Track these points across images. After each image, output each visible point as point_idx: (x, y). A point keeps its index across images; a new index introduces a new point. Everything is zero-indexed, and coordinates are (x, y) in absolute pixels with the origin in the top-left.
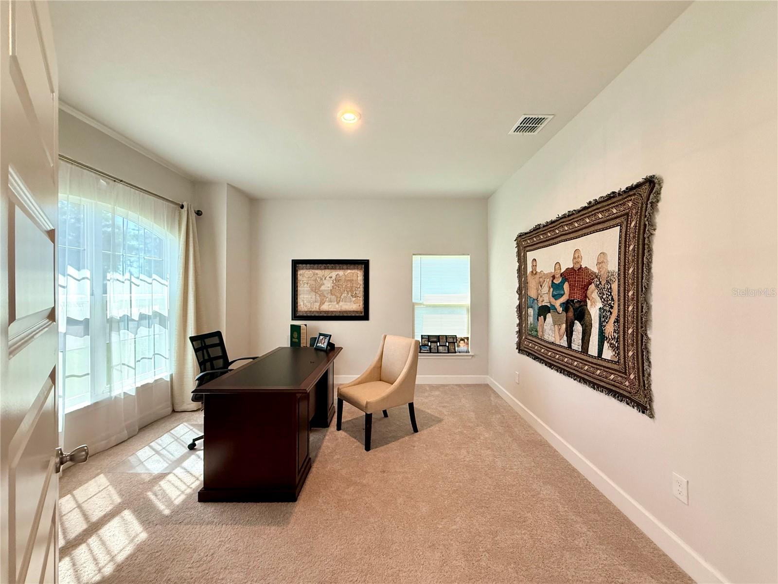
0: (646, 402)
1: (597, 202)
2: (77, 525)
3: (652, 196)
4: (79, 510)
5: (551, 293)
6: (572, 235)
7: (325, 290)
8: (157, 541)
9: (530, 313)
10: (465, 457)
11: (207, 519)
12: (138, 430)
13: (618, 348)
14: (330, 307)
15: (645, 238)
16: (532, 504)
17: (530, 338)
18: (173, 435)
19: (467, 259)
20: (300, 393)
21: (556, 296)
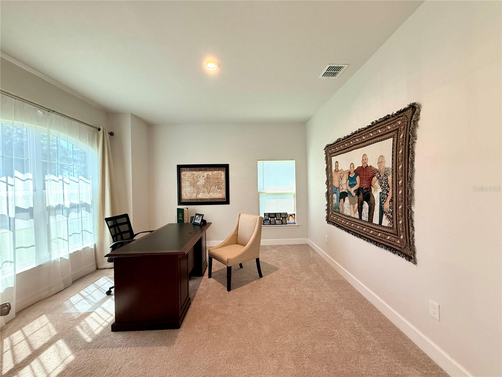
0: (411, 254)
1: (377, 122)
2: (24, 352)
3: (414, 116)
4: (26, 341)
5: (348, 183)
6: (361, 145)
7: (199, 185)
8: (81, 361)
9: (335, 197)
10: (293, 293)
11: (117, 344)
12: (71, 283)
13: (392, 219)
14: (203, 196)
15: (410, 145)
16: (337, 323)
17: (334, 213)
18: (96, 285)
19: (293, 163)
20: (181, 255)
21: (351, 186)
